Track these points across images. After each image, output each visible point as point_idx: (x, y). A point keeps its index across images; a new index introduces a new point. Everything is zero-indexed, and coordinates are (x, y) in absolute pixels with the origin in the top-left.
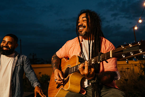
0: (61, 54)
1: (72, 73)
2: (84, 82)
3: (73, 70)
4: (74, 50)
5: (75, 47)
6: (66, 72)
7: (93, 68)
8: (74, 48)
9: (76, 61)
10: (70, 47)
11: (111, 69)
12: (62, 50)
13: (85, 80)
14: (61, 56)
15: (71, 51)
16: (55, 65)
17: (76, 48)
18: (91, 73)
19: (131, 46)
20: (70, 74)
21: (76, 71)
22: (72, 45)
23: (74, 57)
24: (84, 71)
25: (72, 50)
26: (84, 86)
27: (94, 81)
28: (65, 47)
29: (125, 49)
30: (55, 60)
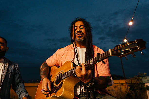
0: (52, 62)
1: (66, 78)
2: (77, 89)
3: (68, 75)
4: (67, 57)
5: (67, 54)
6: (58, 78)
7: (90, 70)
8: (66, 56)
9: (70, 66)
10: (62, 55)
11: (105, 74)
12: (53, 57)
13: (78, 87)
14: (51, 64)
15: (63, 58)
16: (44, 73)
17: (69, 55)
18: (89, 74)
19: (128, 44)
20: (63, 79)
21: (71, 75)
22: (64, 53)
23: (67, 63)
24: (81, 72)
25: (65, 57)
26: (77, 93)
27: (92, 83)
28: (56, 55)
29: (123, 47)
30: (45, 68)
